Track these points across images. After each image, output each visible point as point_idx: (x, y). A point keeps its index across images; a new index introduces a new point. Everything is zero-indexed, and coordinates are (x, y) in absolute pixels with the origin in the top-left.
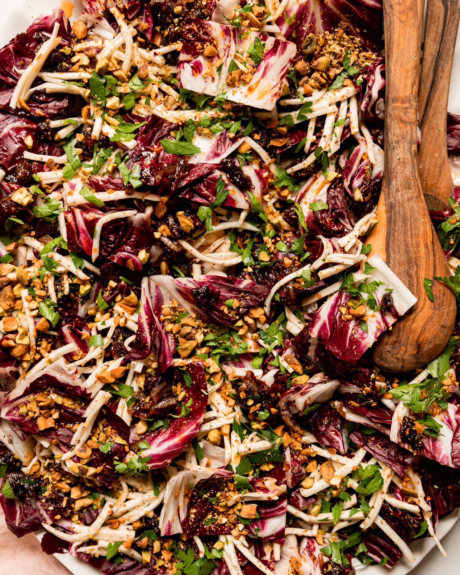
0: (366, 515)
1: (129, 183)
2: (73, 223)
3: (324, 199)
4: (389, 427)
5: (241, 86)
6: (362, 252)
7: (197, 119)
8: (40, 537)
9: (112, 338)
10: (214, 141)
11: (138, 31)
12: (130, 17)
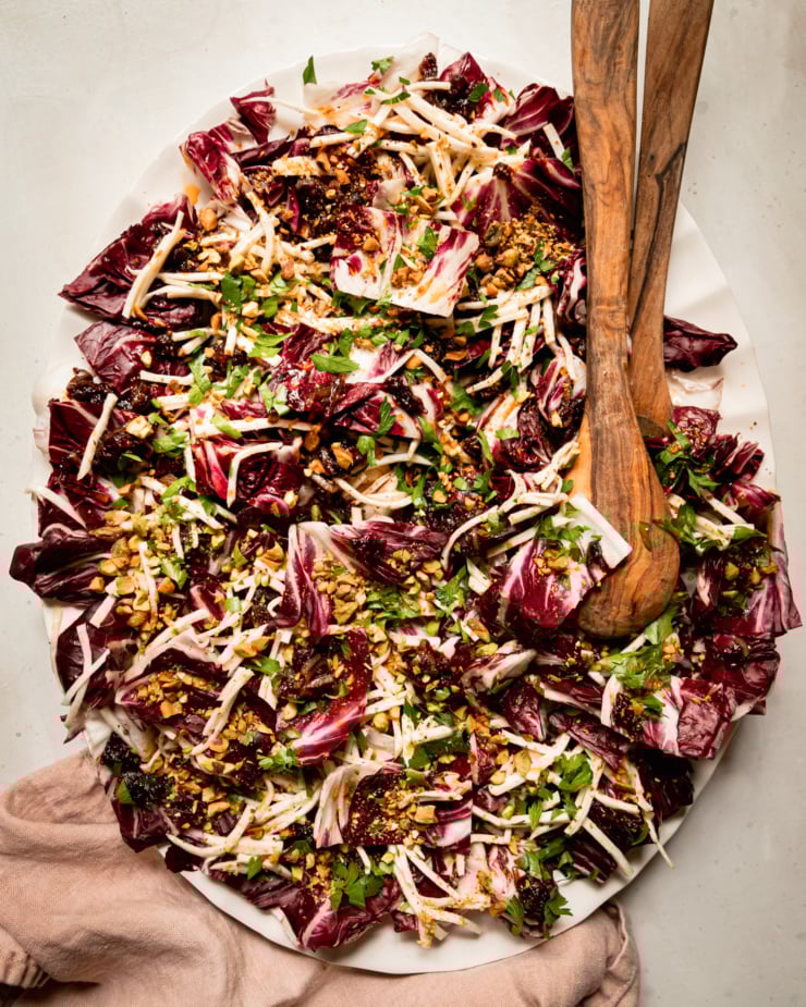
0: (572, 818)
1: (273, 408)
2: (203, 460)
3: (514, 425)
4: (599, 707)
5: (409, 287)
6: (562, 491)
7: (355, 329)
8: (163, 851)
9: (253, 601)
10: (376, 355)
11: (281, 221)
12: (271, 203)
